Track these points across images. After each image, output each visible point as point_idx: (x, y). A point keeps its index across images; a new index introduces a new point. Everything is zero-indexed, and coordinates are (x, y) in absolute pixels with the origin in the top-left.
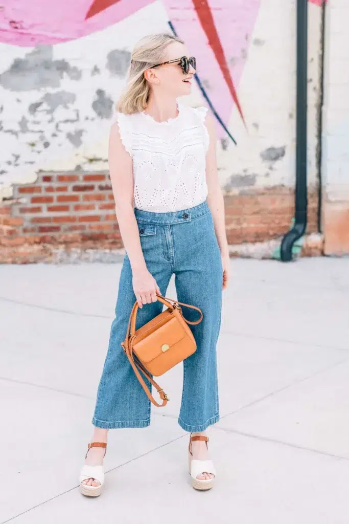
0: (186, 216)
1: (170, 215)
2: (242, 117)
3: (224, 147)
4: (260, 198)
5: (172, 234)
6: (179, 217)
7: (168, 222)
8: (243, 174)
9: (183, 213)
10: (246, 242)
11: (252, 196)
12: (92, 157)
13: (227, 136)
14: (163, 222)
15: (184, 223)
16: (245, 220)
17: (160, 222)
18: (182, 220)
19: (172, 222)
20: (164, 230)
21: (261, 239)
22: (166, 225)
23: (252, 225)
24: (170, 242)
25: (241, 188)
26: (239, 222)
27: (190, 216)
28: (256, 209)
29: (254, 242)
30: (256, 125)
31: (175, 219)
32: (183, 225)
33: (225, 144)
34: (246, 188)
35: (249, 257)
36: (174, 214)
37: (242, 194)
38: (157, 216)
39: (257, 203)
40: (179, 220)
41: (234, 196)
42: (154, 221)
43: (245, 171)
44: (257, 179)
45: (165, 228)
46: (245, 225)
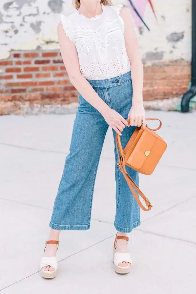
0: (118, 81)
1: (106, 81)
2: (153, 11)
3: (141, 33)
4: (166, 69)
5: (109, 94)
6: (113, 82)
7: (106, 86)
8: (154, 51)
9: (115, 79)
10: (157, 99)
11: (161, 67)
12: (48, 40)
13: (142, 24)
14: (102, 87)
15: (116, 86)
16: (156, 84)
17: (100, 87)
18: (115, 84)
19: (108, 86)
20: (103, 92)
21: (167, 97)
22: (104, 88)
23: (161, 87)
24: (108, 100)
25: (153, 61)
26: (151, 85)
27: (120, 81)
28: (164, 76)
29: (162, 99)
30: (163, 17)
31: (110, 84)
32: (116, 88)
33: (142, 30)
34: (157, 61)
35: (158, 110)
36: (109, 80)
37: (154, 65)
38: (97, 82)
39: (164, 71)
40: (113, 84)
41: (148, 67)
42: (95, 86)
43: (156, 49)
44: (164, 54)
45: (104, 91)
46: (156, 87)
